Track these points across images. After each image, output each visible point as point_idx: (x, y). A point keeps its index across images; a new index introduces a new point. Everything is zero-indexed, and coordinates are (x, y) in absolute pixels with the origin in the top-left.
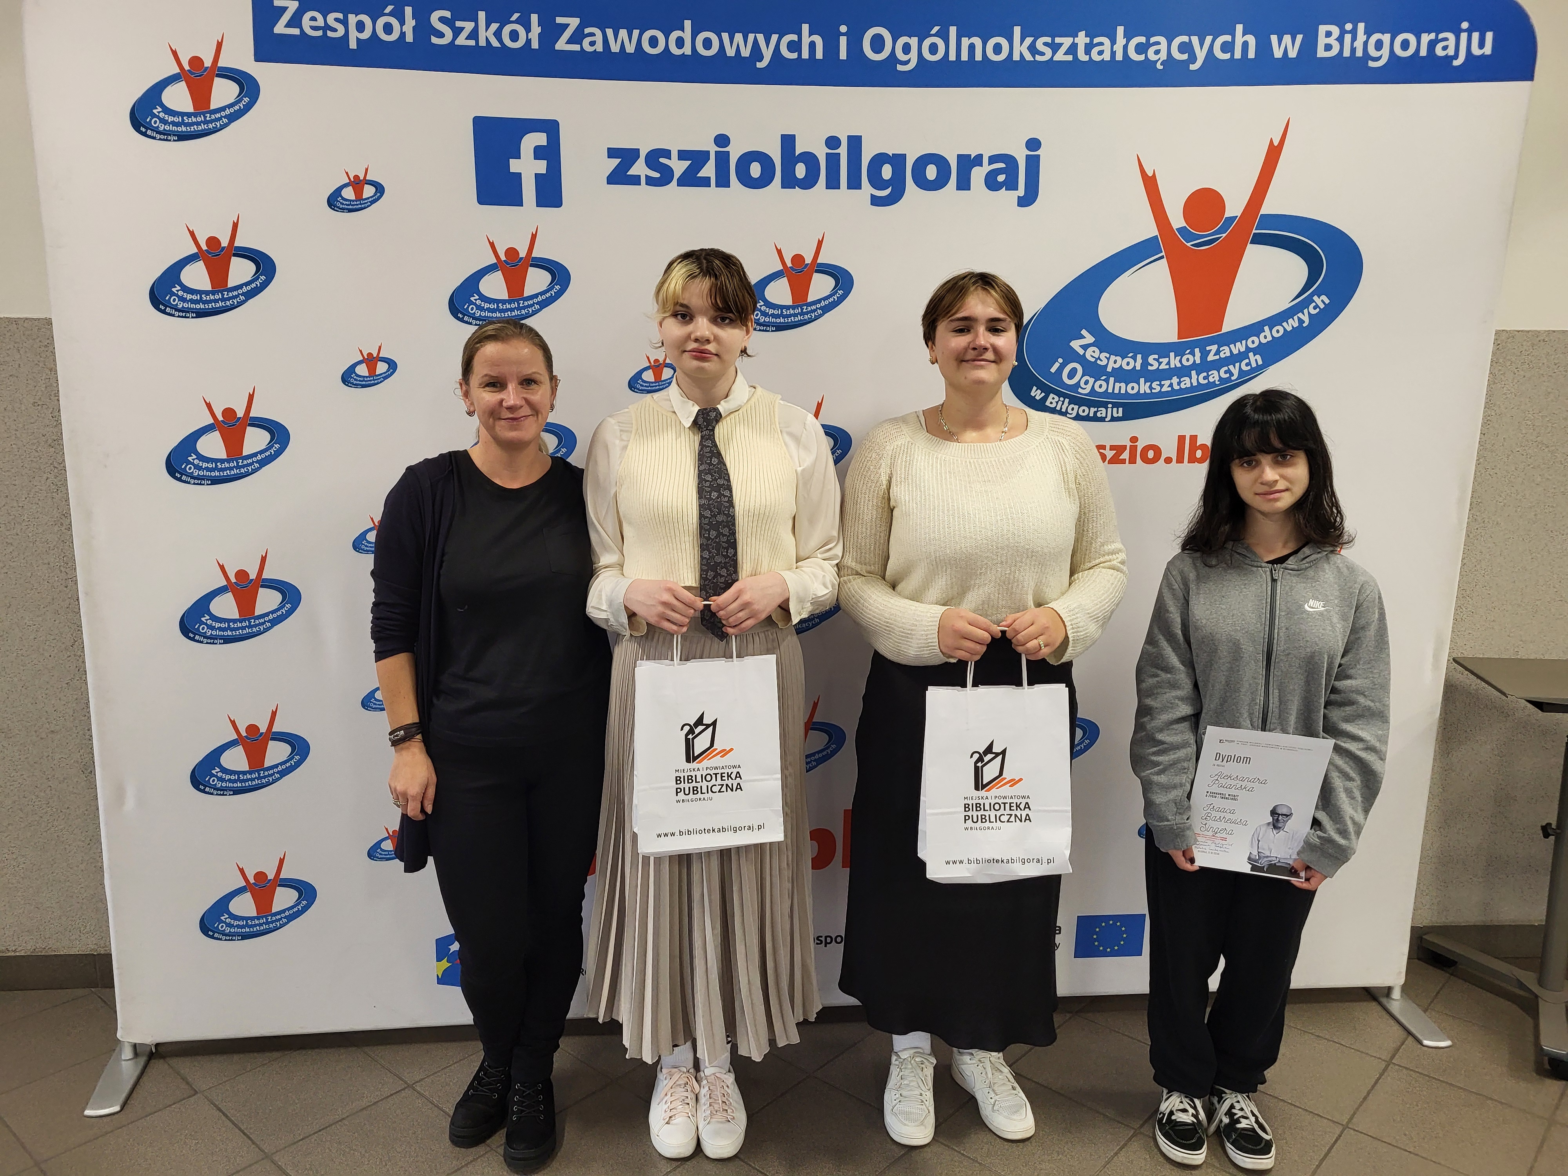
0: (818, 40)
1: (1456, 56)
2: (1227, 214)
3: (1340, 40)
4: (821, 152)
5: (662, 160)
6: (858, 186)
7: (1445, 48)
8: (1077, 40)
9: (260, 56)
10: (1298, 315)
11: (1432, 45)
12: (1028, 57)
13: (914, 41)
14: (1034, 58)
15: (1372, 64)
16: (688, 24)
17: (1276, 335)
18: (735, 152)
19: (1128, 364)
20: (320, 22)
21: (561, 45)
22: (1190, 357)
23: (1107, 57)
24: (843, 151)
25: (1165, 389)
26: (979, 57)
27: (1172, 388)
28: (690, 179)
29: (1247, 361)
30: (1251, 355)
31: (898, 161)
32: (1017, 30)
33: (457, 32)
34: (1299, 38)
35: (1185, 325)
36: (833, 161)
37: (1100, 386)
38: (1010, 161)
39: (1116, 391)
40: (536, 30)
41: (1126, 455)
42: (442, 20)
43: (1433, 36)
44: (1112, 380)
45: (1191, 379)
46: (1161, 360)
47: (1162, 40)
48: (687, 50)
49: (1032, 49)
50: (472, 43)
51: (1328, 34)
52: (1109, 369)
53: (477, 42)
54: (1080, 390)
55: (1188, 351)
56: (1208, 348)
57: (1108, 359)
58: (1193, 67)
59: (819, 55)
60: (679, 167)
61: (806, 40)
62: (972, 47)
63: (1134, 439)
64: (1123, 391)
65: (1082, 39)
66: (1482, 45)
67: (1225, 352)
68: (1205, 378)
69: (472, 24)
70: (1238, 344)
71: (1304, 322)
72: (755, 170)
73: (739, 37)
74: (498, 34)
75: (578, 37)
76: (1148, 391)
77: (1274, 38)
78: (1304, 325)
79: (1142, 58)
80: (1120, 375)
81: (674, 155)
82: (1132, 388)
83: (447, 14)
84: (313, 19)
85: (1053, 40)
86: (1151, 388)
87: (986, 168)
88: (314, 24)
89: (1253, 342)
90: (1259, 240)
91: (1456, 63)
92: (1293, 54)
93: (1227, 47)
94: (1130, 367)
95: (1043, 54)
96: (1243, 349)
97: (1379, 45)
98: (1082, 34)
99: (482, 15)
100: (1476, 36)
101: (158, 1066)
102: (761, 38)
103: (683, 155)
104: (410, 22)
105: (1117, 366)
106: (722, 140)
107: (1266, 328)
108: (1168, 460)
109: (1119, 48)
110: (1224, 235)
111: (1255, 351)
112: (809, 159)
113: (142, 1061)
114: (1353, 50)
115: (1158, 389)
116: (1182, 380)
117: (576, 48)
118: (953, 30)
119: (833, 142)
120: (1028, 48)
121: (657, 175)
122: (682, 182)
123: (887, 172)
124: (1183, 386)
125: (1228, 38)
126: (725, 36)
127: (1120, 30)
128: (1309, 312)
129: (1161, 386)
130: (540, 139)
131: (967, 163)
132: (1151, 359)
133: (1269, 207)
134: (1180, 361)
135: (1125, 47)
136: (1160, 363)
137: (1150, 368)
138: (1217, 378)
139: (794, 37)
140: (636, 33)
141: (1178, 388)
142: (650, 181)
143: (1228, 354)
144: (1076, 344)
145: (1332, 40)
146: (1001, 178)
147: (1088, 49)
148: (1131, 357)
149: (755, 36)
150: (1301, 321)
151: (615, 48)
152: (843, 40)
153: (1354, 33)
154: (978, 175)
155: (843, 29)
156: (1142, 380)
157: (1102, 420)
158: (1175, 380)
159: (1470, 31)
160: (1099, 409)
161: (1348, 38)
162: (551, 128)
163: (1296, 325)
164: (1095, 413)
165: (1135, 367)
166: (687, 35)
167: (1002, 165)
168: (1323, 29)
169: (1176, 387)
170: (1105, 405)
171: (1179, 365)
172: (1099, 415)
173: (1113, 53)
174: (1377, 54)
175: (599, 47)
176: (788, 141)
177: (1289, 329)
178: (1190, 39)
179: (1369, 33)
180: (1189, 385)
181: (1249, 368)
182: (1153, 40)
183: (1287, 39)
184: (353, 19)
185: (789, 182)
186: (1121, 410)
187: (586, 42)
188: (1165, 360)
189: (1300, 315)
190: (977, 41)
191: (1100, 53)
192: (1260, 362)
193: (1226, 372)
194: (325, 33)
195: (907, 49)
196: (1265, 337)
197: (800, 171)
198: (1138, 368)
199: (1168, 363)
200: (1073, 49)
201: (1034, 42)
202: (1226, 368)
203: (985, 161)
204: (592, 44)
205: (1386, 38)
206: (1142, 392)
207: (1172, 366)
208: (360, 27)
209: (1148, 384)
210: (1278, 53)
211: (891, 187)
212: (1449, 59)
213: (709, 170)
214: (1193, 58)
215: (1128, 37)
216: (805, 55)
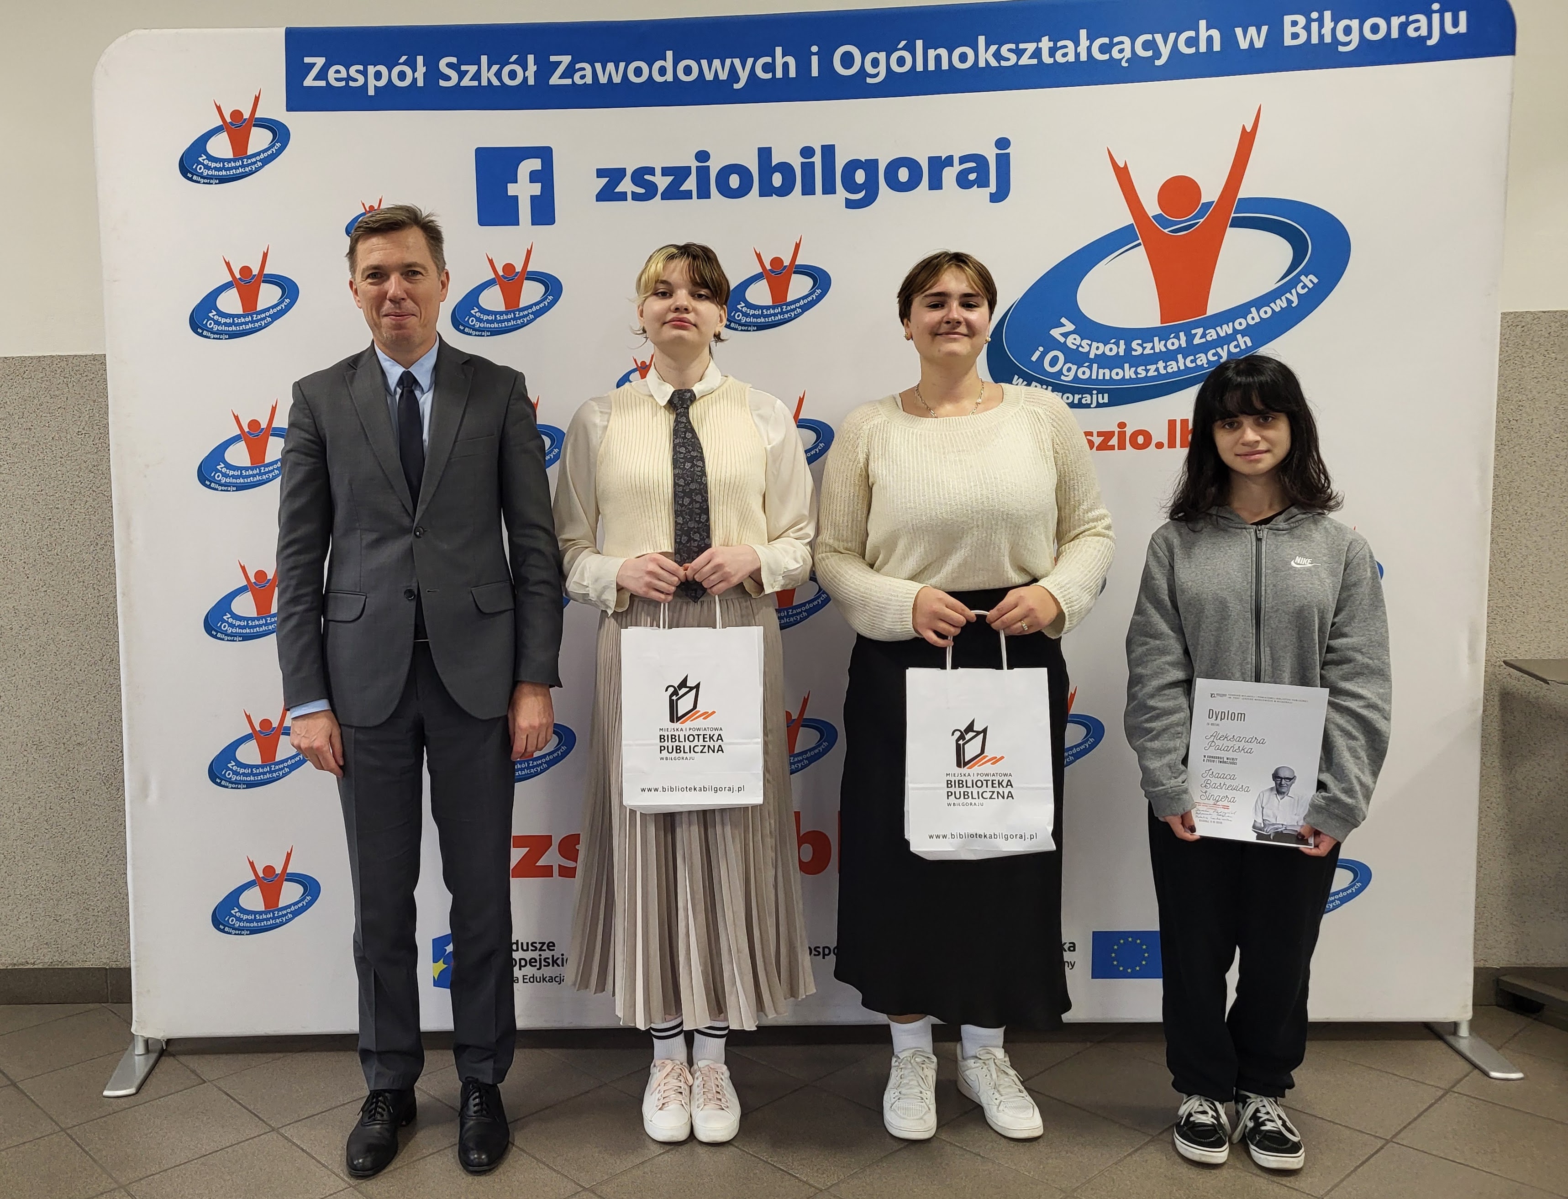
0: (791, 60)
1: (1430, 36)
2: (1204, 200)
3: (1307, 28)
4: (797, 162)
5: (647, 177)
6: (833, 191)
7: (1417, 29)
8: (1040, 45)
9: (290, 107)
10: (1286, 295)
11: (1403, 27)
12: (994, 63)
13: (882, 56)
14: (1000, 64)
15: (1341, 49)
16: (669, 54)
17: (1264, 316)
18: (715, 166)
19: (1111, 350)
20: (344, 74)
21: (555, 80)
22: (1175, 341)
23: (1071, 58)
24: (817, 159)
25: (1151, 374)
26: (945, 66)
27: (1159, 372)
28: (674, 193)
29: (1235, 343)
30: (1239, 336)
31: (870, 166)
32: (982, 40)
33: (462, 75)
34: (1265, 29)
35: (1167, 310)
36: (808, 169)
37: (1084, 373)
38: (980, 161)
39: (1101, 377)
40: (532, 68)
41: (1114, 441)
42: (449, 65)
43: (1403, 19)
44: (1095, 366)
45: (1177, 362)
46: (1145, 345)
47: (1126, 40)
48: (669, 77)
49: (997, 56)
50: (475, 83)
51: (1294, 23)
52: (1092, 356)
53: (480, 83)
54: (1063, 378)
55: (1172, 335)
56: (1193, 332)
57: (1090, 346)
58: (1158, 63)
59: (792, 74)
60: (662, 182)
61: (779, 61)
62: (938, 58)
63: (1122, 425)
64: (1107, 377)
65: (1045, 44)
66: (1455, 24)
67: (1212, 335)
68: (1192, 362)
69: (475, 68)
70: (1225, 326)
71: (1293, 302)
72: (734, 181)
73: (717, 63)
74: (498, 75)
75: (569, 72)
76: (1134, 376)
77: (1239, 31)
78: (1294, 305)
79: (1106, 57)
80: (1104, 361)
81: (658, 172)
82: (1117, 374)
83: (454, 60)
84: (338, 72)
85: (1017, 46)
86: (1136, 373)
87: (957, 168)
88: (338, 76)
89: (1240, 324)
90: (1238, 223)
91: (1430, 43)
92: (1259, 44)
93: (1192, 42)
94: (1114, 353)
95: (1008, 59)
96: (1230, 331)
97: (1348, 31)
98: (1045, 39)
99: (484, 59)
100: (1448, 16)
101: (167, 1063)
102: (737, 62)
103: (666, 171)
104: (421, 70)
105: (1099, 352)
106: (703, 156)
107: (1253, 310)
108: (1159, 445)
109: (1083, 50)
110: (1202, 220)
111: (1244, 333)
112: (786, 169)
113: (153, 1057)
114: (1321, 37)
115: (1144, 374)
116: (1168, 364)
117: (568, 81)
118: (919, 44)
119: (807, 152)
120: (993, 55)
121: (642, 191)
122: (666, 196)
123: (860, 176)
124: (1170, 370)
125: (1192, 34)
126: (704, 62)
127: (1083, 33)
128: (1297, 292)
129: (1147, 371)
130: (535, 164)
131: (938, 164)
132: (1134, 345)
133: (1245, 192)
134: (1165, 345)
135: (1089, 49)
136: (1144, 348)
137: (1134, 353)
138: (1205, 361)
139: (769, 59)
140: (622, 65)
141: (1165, 372)
142: (636, 197)
143: (1215, 337)
144: (1056, 333)
145: (1298, 29)
146: (972, 177)
147: (1052, 52)
148: (1113, 343)
149: (732, 61)
150: (1289, 302)
151: (603, 80)
152: (815, 59)
153: (1321, 21)
154: (949, 175)
155: (814, 49)
156: (1127, 366)
157: (1088, 406)
158: (1161, 364)
159: (1441, 12)
160: (1084, 396)
161: (1315, 26)
162: (545, 154)
163: (1284, 305)
164: (1080, 400)
165: (1118, 352)
166: (669, 64)
167: (972, 165)
168: (1288, 19)
169: (1163, 372)
170: (1089, 391)
171: (1164, 349)
172: (1084, 401)
173: (1077, 55)
174: (1346, 39)
175: (589, 80)
176: (765, 154)
177: (1277, 309)
178: (1153, 37)
179: (1336, 20)
180: (1176, 369)
181: (1238, 350)
182: (1116, 40)
183: (1252, 30)
184: (371, 70)
185: (767, 190)
186: (1106, 396)
187: (577, 77)
188: (1150, 345)
189: (1288, 295)
190: (943, 52)
191: (1065, 55)
192: (1249, 344)
193: (1214, 355)
194: (347, 83)
195: (875, 63)
196: (1253, 319)
197: (777, 180)
198: (1122, 353)
199: (1153, 348)
200: (1037, 54)
201: (998, 50)
202: (1214, 351)
203: (956, 161)
204: (583, 77)
205: (1355, 24)
206: (1127, 377)
207: (1157, 350)
208: (378, 76)
209: (1133, 369)
210: (1244, 45)
211: (864, 192)
212: (1422, 40)
213: (690, 184)
214: (1158, 55)
215: (1091, 38)
216: (779, 74)
